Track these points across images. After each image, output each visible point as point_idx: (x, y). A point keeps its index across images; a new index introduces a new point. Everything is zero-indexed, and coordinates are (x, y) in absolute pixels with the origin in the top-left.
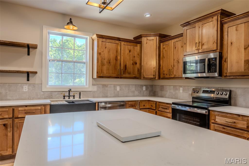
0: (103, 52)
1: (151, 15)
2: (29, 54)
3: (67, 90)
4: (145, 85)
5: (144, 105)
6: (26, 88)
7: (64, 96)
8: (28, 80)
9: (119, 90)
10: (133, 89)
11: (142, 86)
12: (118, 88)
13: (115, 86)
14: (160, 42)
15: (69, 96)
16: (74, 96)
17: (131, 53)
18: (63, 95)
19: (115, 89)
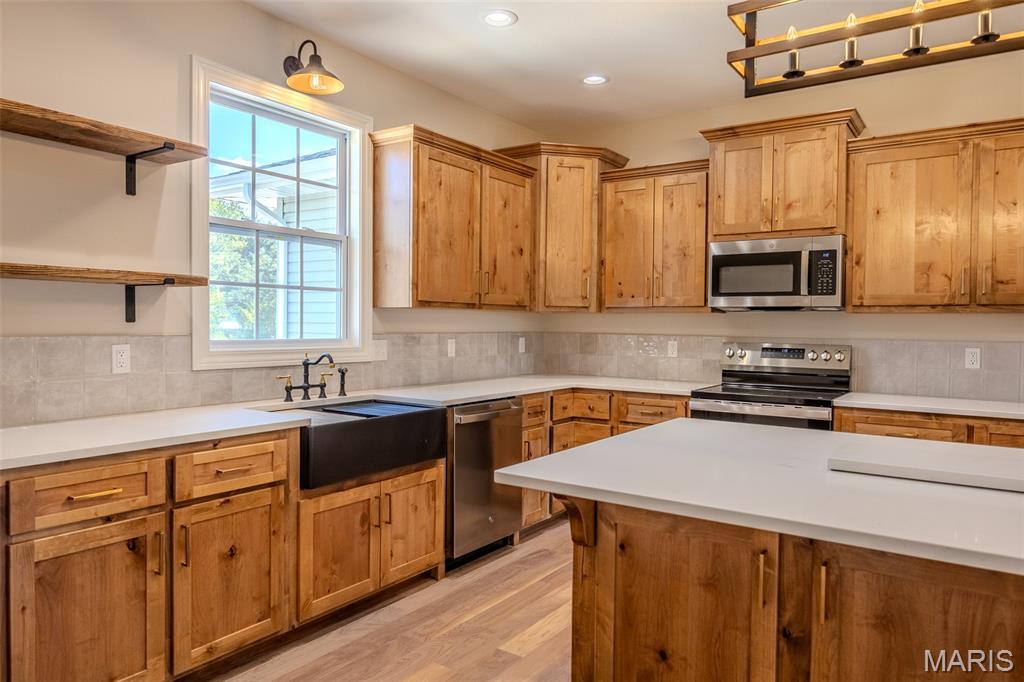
0: (432, 200)
1: (608, 80)
2: (131, 190)
3: (299, 361)
4: (524, 334)
5: (565, 408)
6: (123, 358)
7: (289, 389)
8: (130, 317)
9: (454, 355)
10: (492, 349)
11: (515, 336)
12: (451, 347)
13: (442, 338)
14: (605, 178)
15: (306, 389)
16: (322, 386)
17: (508, 212)
18: (283, 384)
19: (443, 352)
